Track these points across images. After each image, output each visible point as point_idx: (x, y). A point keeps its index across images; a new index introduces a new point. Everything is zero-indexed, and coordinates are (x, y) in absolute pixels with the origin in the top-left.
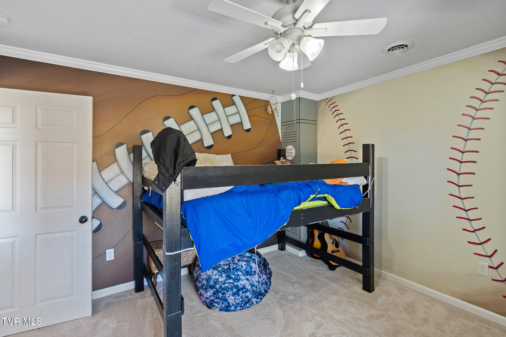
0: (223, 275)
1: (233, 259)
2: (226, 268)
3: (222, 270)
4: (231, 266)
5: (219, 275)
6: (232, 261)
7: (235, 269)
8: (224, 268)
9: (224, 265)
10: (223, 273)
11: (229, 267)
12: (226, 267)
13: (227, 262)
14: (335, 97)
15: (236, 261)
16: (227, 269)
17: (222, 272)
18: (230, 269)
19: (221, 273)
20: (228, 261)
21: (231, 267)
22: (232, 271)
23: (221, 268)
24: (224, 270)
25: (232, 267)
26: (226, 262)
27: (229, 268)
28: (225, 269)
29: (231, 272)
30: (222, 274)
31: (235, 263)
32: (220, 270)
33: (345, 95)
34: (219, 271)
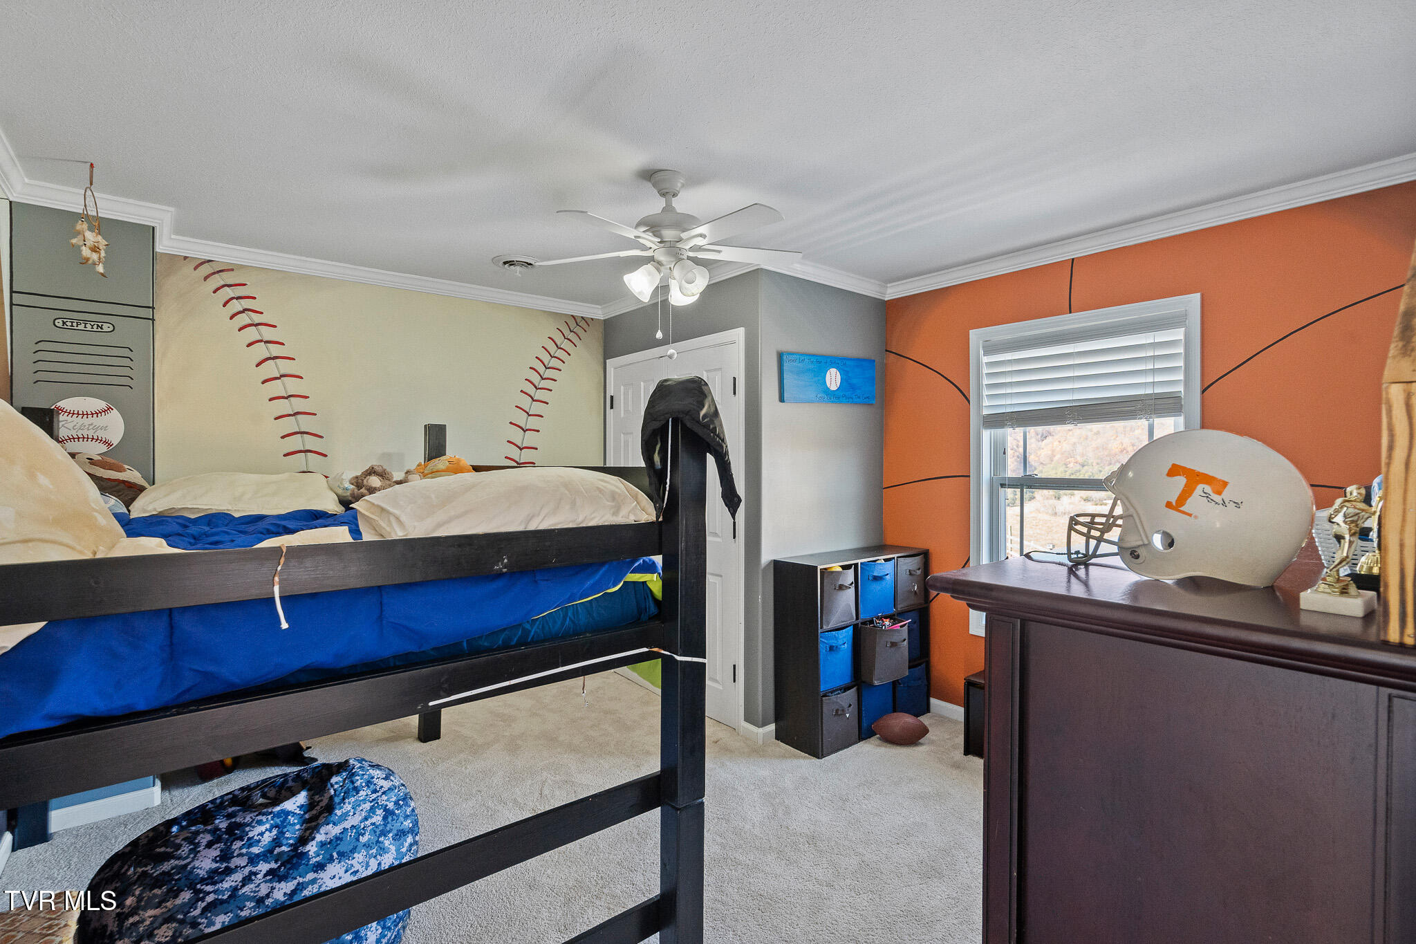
0: (387, 843)
1: (372, 787)
2: (380, 819)
3: (375, 832)
4: (388, 803)
5: (375, 857)
6: (375, 791)
7: (401, 803)
8: (373, 824)
9: (366, 819)
10: (381, 839)
11: (386, 809)
12: (378, 818)
13: (368, 806)
14: (242, 267)
15: (386, 785)
16: (385, 818)
17: (379, 838)
18: (391, 813)
19: (378, 842)
20: (364, 800)
21: (391, 806)
22: (399, 811)
23: (367, 834)
24: (381, 828)
25: (393, 803)
26: (361, 808)
27: (388, 813)
28: (380, 825)
29: (398, 816)
30: (381, 845)
31: (389, 789)
32: (369, 839)
33: (284, 277)
34: (367, 846)
